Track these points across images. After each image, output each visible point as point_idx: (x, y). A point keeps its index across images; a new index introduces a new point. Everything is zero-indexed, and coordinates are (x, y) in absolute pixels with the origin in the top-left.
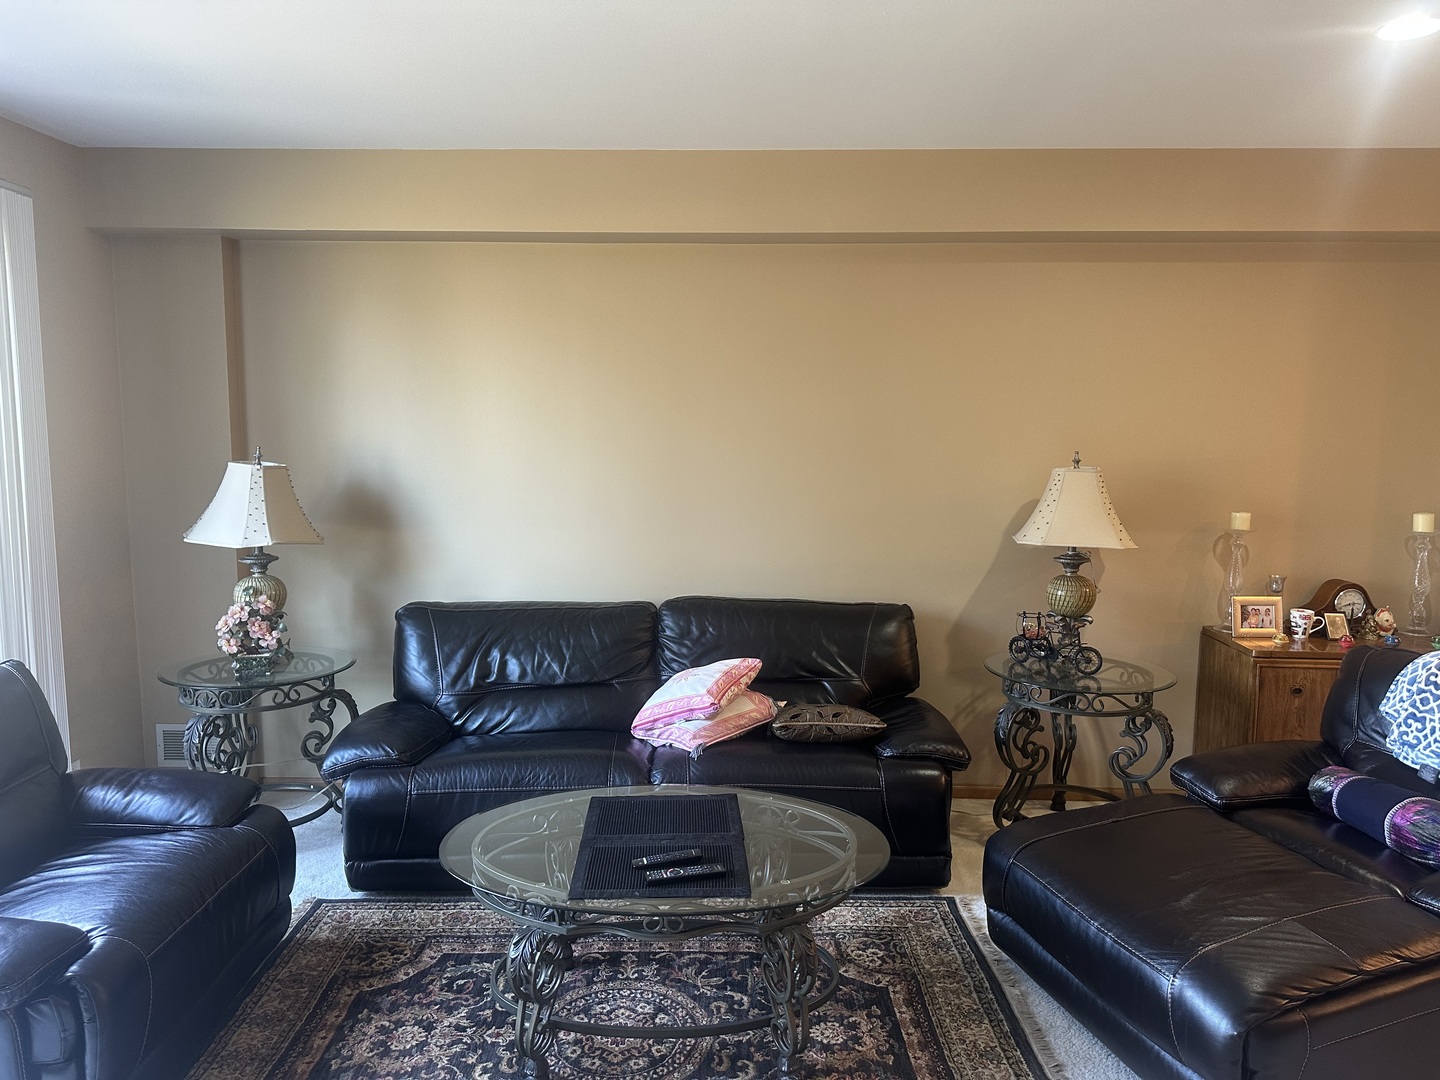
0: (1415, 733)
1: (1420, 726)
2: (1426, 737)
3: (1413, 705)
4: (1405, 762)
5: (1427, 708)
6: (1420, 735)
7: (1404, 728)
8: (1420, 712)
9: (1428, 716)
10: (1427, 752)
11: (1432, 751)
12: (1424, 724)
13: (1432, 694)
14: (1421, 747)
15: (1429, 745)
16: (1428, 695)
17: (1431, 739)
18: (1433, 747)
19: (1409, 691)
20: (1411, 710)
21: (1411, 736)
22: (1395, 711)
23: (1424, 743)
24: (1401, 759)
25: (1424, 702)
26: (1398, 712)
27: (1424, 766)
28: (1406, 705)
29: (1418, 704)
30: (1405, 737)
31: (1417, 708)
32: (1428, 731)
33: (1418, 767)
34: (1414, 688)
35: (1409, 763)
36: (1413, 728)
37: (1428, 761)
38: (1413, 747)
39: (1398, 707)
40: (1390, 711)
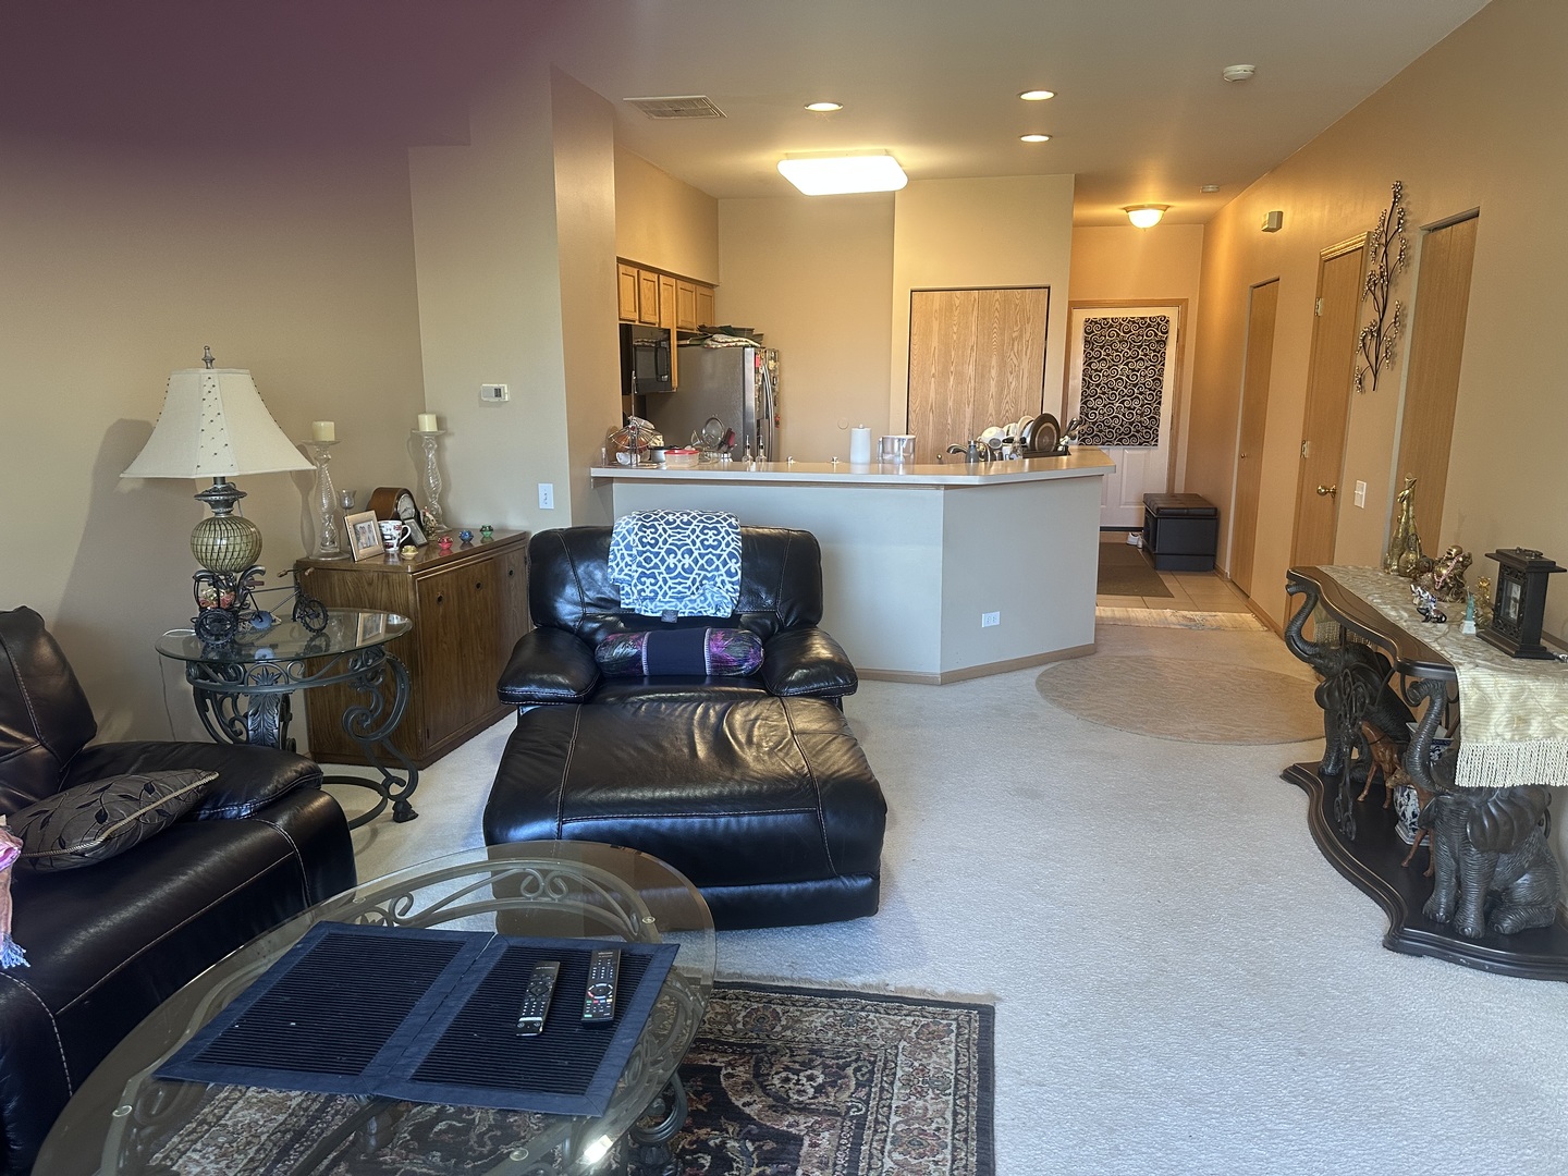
0: (651, 588)
1: (653, 581)
2: (660, 587)
3: (639, 565)
4: (646, 614)
5: (652, 564)
6: (656, 588)
7: (640, 587)
8: (648, 569)
9: (656, 571)
10: (667, 599)
11: (671, 597)
12: (655, 578)
13: (651, 552)
14: (660, 597)
15: (665, 594)
16: (648, 554)
17: (666, 588)
18: (670, 594)
19: (630, 555)
20: (640, 570)
21: (648, 591)
22: (626, 575)
23: (661, 593)
24: (642, 613)
25: (648, 560)
26: (630, 576)
27: (665, 612)
28: (634, 567)
29: (644, 564)
30: (643, 594)
31: (644, 567)
32: (661, 582)
33: (658, 615)
34: (634, 552)
35: (650, 614)
36: (648, 584)
37: (666, 607)
38: (652, 599)
39: (626, 571)
40: (622, 576)
